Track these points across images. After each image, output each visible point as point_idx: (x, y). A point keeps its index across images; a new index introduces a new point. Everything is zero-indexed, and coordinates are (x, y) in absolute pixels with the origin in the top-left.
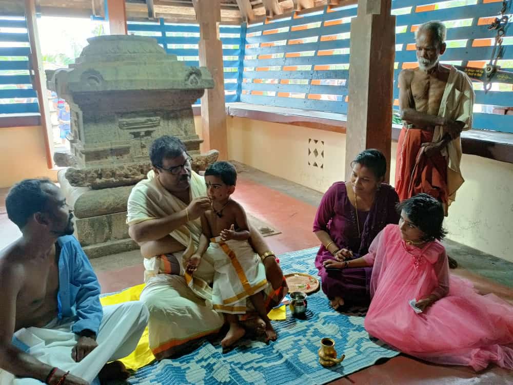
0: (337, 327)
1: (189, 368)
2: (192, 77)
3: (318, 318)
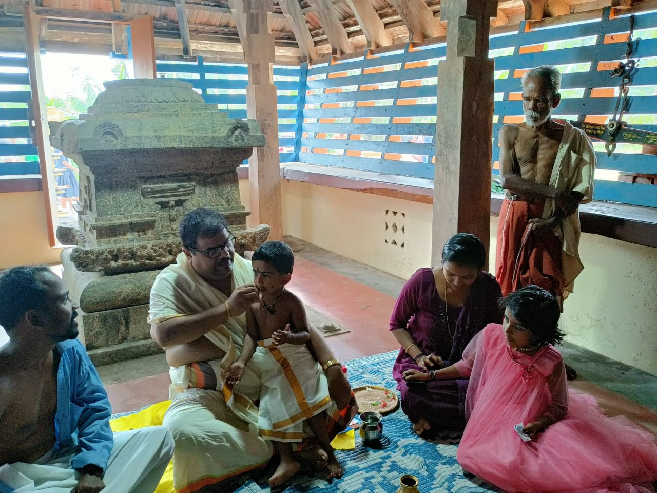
0: (421, 459)
2: (236, 133)
3: (397, 447)
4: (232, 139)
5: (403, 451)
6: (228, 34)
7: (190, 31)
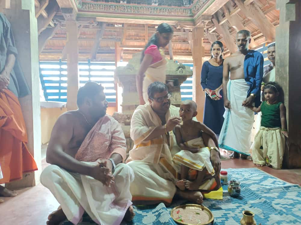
0: (261, 210)
1: (147, 216)
2: (180, 69)
3: (247, 203)
4: (178, 72)
5: (250, 205)
6: (188, 53)
7: (173, 52)
